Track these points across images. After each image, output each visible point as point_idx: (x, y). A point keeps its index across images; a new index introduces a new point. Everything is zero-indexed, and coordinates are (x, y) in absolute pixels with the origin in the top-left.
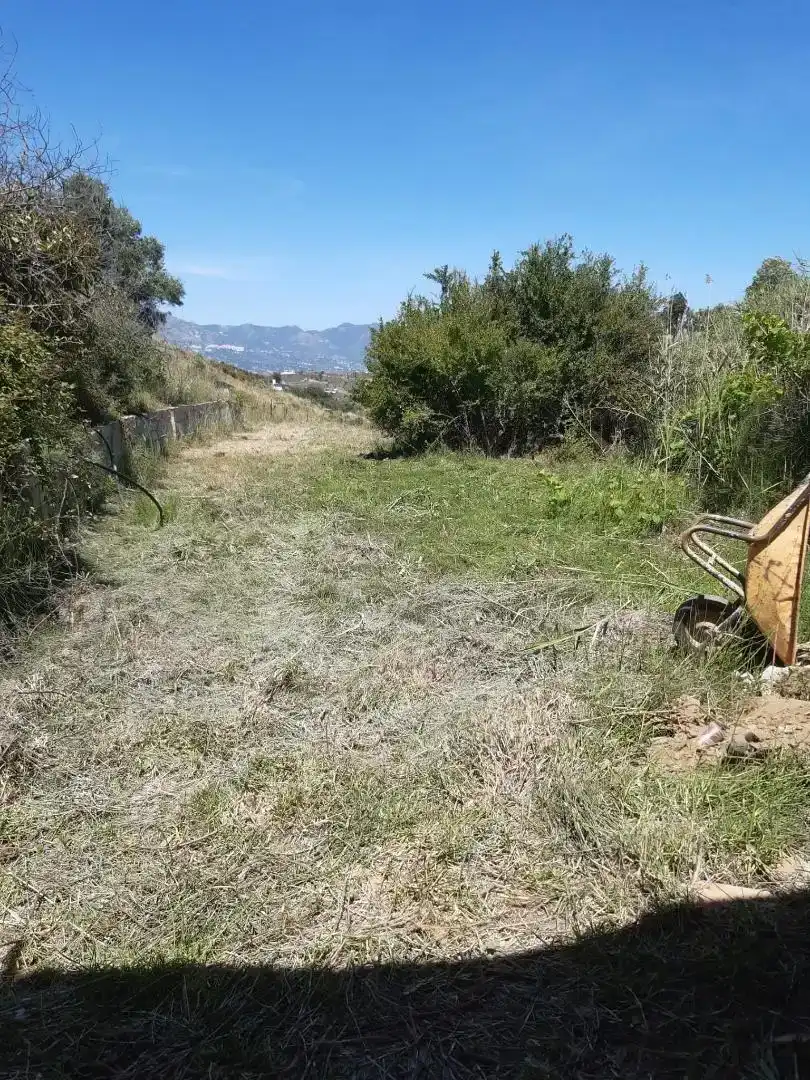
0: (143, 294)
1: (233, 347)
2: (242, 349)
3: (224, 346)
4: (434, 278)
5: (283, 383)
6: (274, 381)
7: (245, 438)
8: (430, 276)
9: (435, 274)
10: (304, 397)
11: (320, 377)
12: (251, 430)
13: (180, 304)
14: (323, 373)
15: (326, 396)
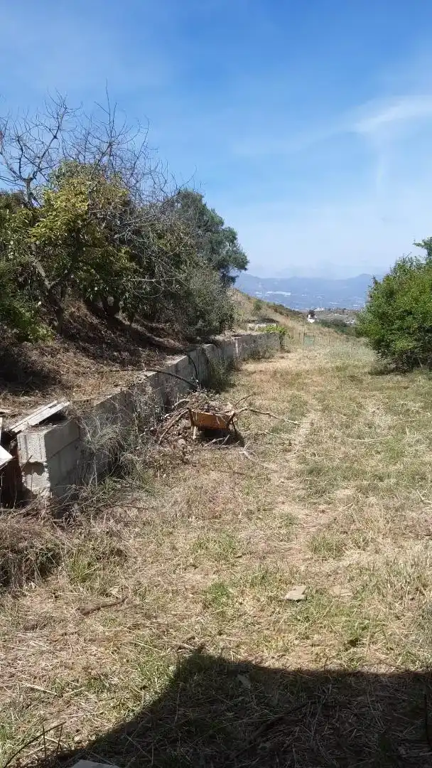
0: (222, 265)
1: (283, 293)
2: (289, 294)
3: (278, 293)
4: (422, 246)
5: (315, 317)
6: (309, 316)
7: (283, 358)
8: (419, 245)
9: (423, 244)
10: (329, 327)
11: (343, 311)
12: (288, 352)
13: (246, 269)
14: (345, 309)
15: (345, 325)
